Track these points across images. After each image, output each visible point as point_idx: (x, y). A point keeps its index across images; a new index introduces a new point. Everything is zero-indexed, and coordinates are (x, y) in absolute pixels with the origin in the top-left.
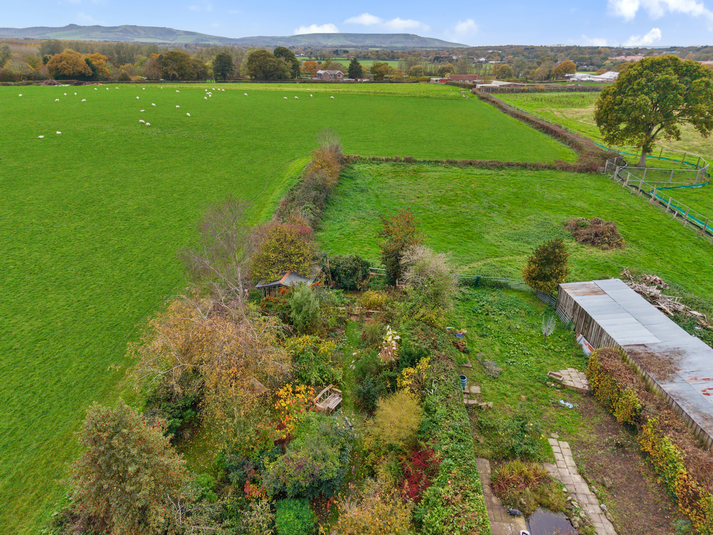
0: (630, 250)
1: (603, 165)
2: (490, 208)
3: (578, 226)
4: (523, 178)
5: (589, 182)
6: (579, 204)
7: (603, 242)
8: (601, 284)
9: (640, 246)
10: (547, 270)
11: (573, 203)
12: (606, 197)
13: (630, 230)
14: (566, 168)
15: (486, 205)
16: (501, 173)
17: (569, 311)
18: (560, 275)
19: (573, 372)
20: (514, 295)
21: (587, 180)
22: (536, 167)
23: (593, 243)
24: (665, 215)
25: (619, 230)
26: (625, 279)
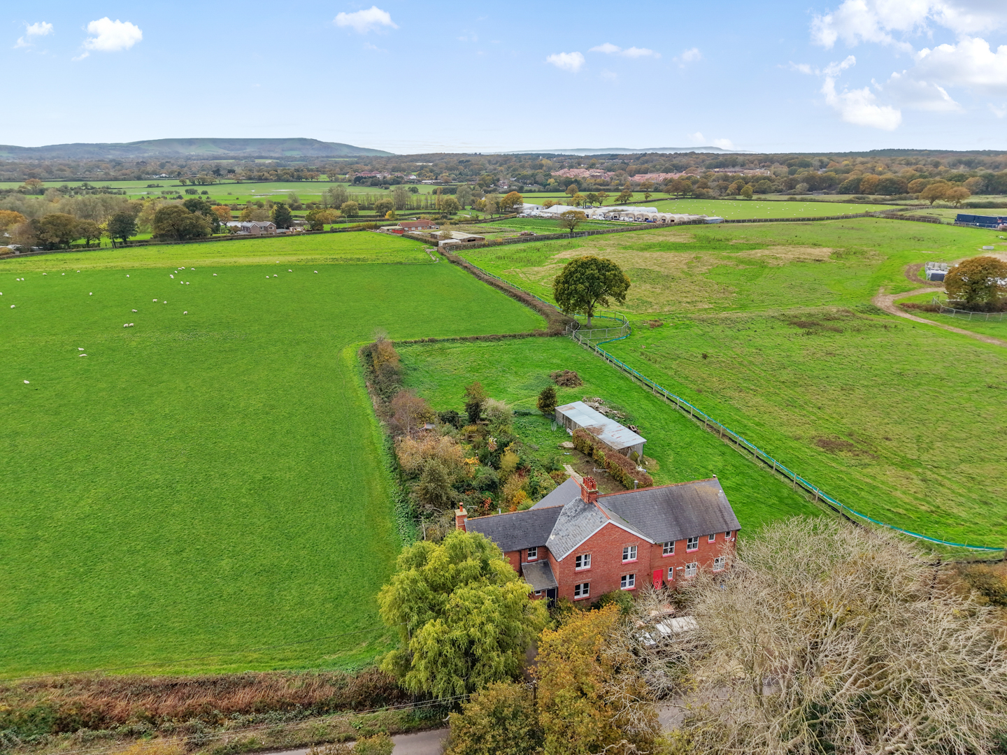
0: (586, 386)
1: (565, 330)
2: (504, 371)
3: (558, 376)
4: (516, 346)
5: (558, 344)
6: (555, 361)
7: (572, 384)
8: (573, 404)
9: (591, 383)
10: (548, 402)
11: (551, 360)
12: (570, 354)
13: (585, 374)
14: (541, 335)
15: (500, 369)
16: (500, 343)
17: (561, 419)
18: (553, 404)
19: (568, 443)
20: (534, 417)
21: (557, 342)
22: (522, 336)
23: (567, 385)
24: (603, 362)
25: (580, 375)
26: (584, 401)
